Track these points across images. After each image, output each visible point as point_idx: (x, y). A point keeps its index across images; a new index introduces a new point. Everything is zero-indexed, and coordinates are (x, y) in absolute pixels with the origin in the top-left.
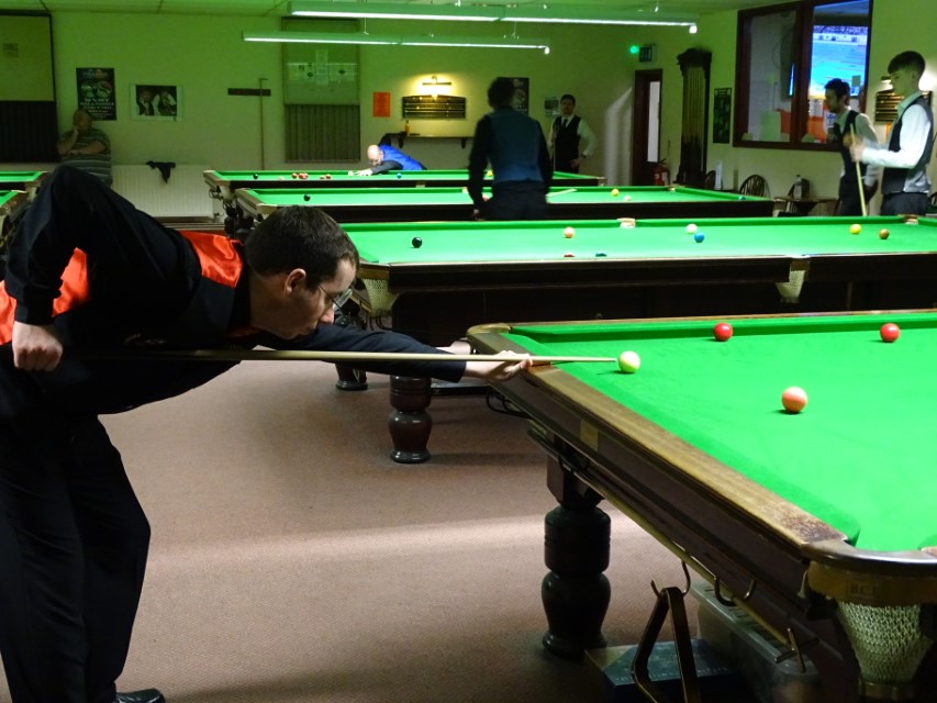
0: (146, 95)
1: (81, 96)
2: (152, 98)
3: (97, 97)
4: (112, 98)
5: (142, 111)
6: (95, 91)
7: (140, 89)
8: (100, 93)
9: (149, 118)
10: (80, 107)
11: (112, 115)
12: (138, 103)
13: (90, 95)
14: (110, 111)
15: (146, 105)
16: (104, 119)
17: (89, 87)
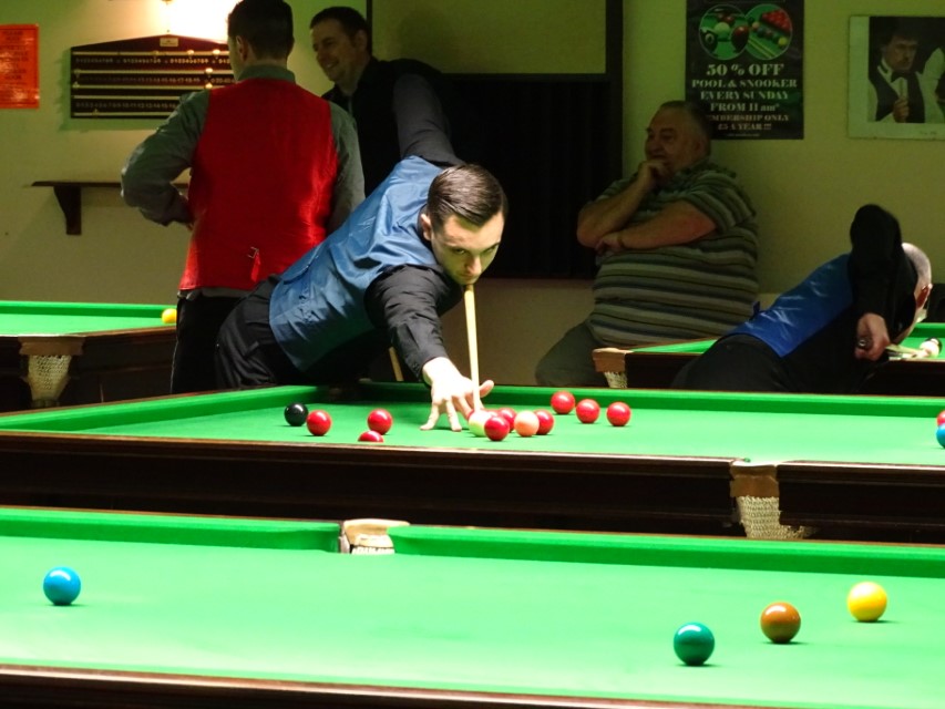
0: (900, 50)
1: (698, 55)
2: (919, 64)
3: (745, 60)
4: (793, 66)
5: (885, 107)
6: (740, 40)
7: (883, 29)
8: (758, 47)
9: (911, 130)
10: (692, 94)
11: (790, 125)
12: (874, 76)
13: (726, 51)
14: (783, 107)
15: (900, 87)
16: (764, 135)
17: (722, 27)
